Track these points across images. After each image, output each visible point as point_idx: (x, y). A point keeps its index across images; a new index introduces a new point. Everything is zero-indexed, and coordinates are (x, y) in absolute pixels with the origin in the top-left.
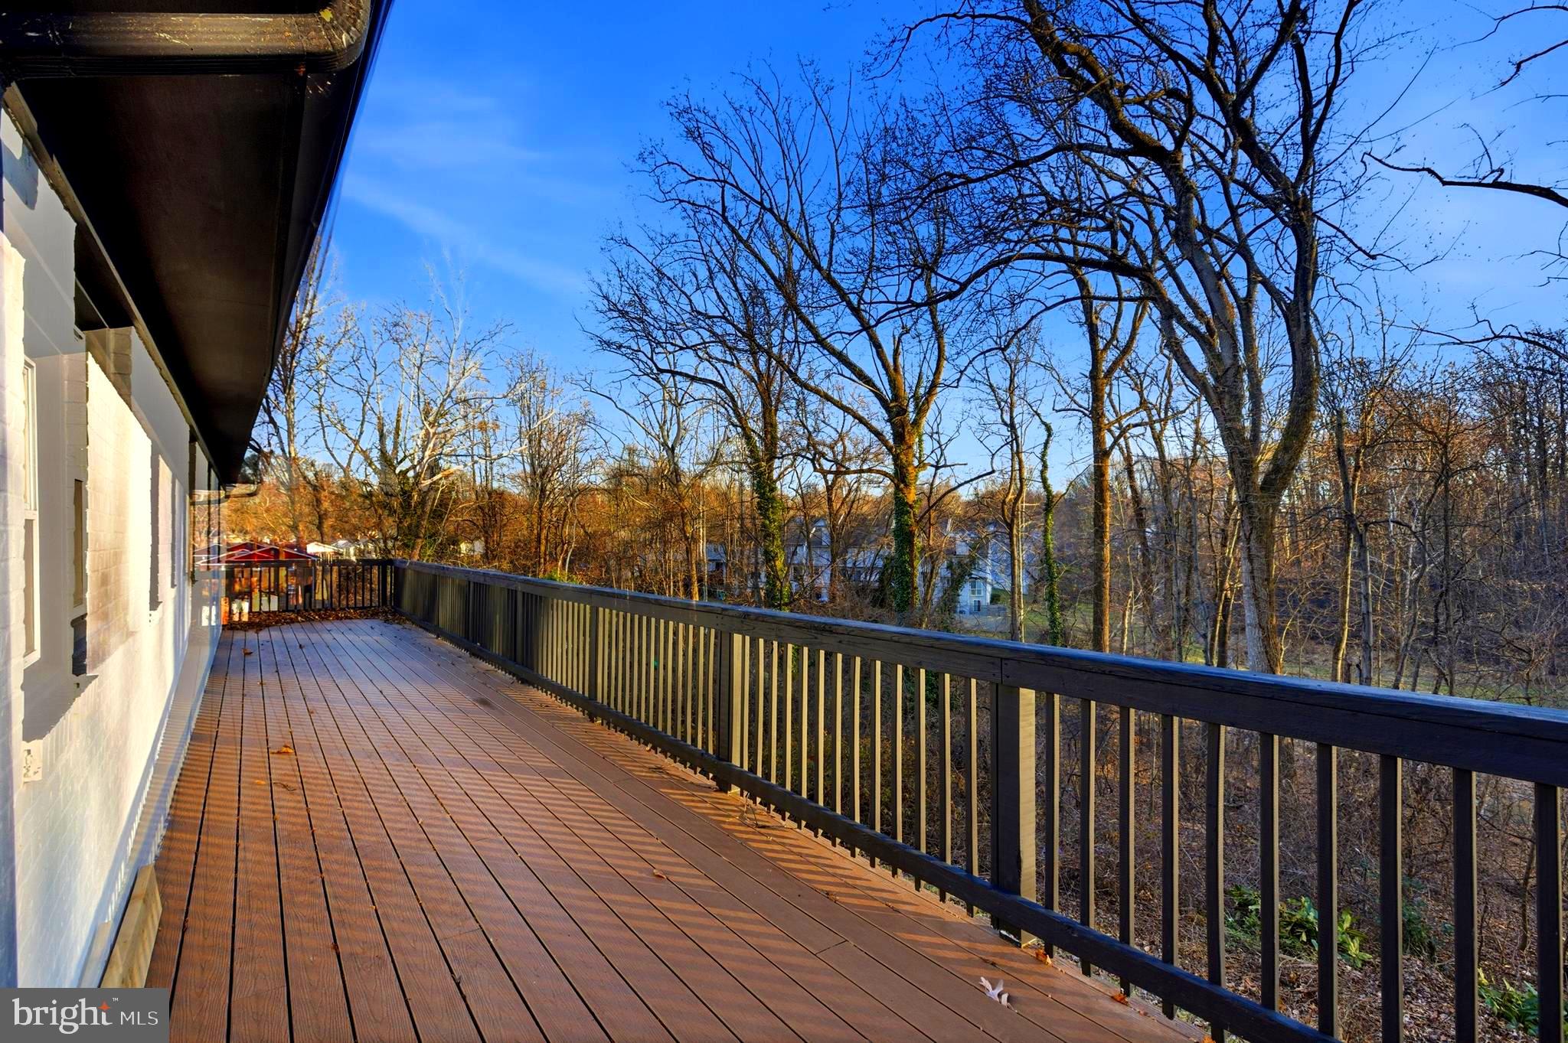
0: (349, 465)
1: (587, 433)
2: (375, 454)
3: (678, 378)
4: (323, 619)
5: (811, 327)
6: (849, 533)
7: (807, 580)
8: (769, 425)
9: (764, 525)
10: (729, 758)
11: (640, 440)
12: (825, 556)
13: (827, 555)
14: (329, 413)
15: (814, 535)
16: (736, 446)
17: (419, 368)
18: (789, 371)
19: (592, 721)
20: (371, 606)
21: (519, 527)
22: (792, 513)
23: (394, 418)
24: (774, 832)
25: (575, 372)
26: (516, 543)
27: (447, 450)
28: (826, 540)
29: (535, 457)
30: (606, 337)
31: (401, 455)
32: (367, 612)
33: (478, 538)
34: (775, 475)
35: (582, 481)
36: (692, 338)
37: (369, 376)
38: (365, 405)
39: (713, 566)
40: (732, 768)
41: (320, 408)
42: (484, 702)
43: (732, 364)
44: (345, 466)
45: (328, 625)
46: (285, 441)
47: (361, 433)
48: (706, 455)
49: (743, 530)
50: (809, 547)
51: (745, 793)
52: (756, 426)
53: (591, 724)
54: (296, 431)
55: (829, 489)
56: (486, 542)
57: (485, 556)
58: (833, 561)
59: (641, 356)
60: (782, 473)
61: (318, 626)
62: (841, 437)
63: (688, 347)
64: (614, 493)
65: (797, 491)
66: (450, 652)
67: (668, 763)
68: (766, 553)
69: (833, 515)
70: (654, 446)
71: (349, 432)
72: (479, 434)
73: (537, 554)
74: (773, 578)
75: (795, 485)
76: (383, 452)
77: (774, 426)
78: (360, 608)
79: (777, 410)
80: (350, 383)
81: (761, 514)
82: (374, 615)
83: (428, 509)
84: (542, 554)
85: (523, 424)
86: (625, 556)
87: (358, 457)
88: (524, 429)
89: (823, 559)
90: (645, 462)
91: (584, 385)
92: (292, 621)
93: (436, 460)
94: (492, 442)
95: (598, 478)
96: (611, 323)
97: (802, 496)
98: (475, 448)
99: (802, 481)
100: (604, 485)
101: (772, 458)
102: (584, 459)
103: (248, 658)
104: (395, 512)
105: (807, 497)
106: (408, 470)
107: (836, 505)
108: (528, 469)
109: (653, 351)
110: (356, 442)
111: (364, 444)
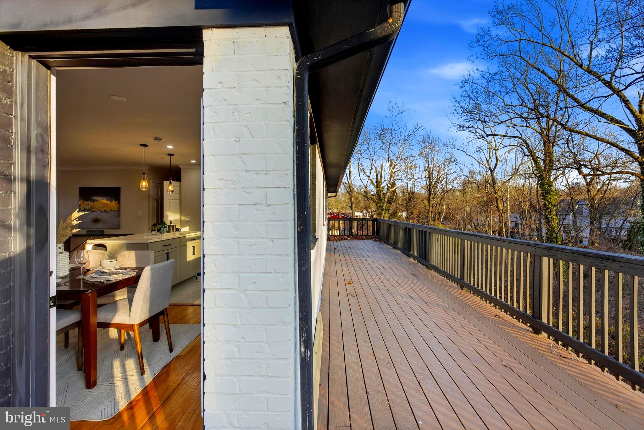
0: (367, 185)
1: (453, 166)
2: (374, 181)
3: (496, 137)
4: (355, 239)
5: (575, 99)
6: (603, 209)
7: (573, 233)
8: (548, 153)
9: (545, 204)
10: (540, 318)
11: (476, 168)
12: (586, 220)
13: (588, 220)
14: (361, 168)
15: (577, 209)
16: (528, 165)
17: (389, 149)
18: (562, 125)
19: (462, 289)
20: (370, 235)
21: (421, 206)
22: (562, 198)
23: (380, 167)
24: (573, 362)
25: (448, 141)
26: (419, 213)
27: (398, 178)
28: (586, 212)
29: (430, 178)
30: (462, 124)
31: (383, 181)
32: (369, 238)
33: (404, 211)
34: (552, 178)
35: (450, 187)
36: (504, 117)
37: (372, 153)
38: (371, 163)
39: (513, 225)
40: (543, 324)
41: (358, 166)
42: (414, 275)
43: (527, 126)
44: (366, 185)
45: (356, 240)
46: (349, 178)
47: (371, 173)
48: (510, 171)
49: (532, 206)
50: (574, 216)
51: (551, 337)
52: (540, 155)
53: (462, 290)
54: (352, 174)
55: (588, 184)
56: (408, 212)
57: (407, 218)
58: (592, 223)
59: (478, 130)
60: (556, 178)
61: (354, 241)
62: (597, 156)
63: (502, 122)
64: (464, 191)
65: (565, 186)
66: (399, 254)
67: (502, 314)
68: (547, 218)
69: (591, 199)
70: (483, 170)
71: (366, 173)
72: (409, 171)
73: (428, 217)
74: (551, 230)
75: (565, 183)
76: (377, 179)
77: (551, 154)
78: (366, 236)
79: (553, 146)
80: (367, 157)
81: (543, 199)
82: (371, 239)
83: (386, 200)
84: (430, 217)
85: (426, 165)
86: (468, 218)
87: (369, 182)
88: (426, 167)
89: (584, 223)
90: (479, 177)
91: (452, 146)
92: (347, 239)
93: (395, 181)
94: (414, 173)
95: (457, 185)
96: (464, 118)
97: (569, 189)
98: (408, 176)
99: (569, 181)
100: (459, 188)
101: (550, 170)
102: (451, 178)
103: (335, 250)
104: (375, 201)
105: (573, 189)
106: (385, 186)
107: (593, 193)
108: (428, 183)
109: (484, 127)
110: (369, 177)
111: (371, 178)
